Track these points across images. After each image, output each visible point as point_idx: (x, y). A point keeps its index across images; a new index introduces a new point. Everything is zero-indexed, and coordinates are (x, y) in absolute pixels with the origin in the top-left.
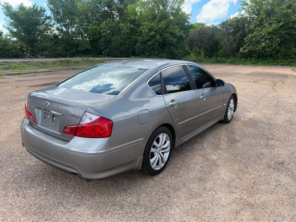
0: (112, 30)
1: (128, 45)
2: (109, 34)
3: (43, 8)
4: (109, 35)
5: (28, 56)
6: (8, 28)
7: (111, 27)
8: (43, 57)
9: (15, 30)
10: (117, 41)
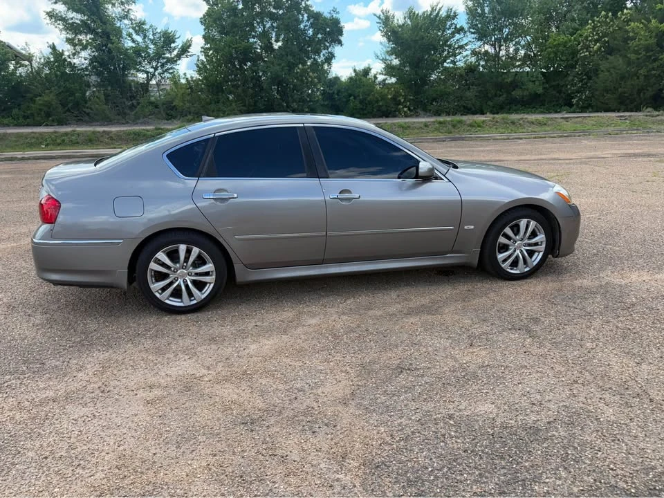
0: (608, 42)
1: (642, 78)
2: (596, 52)
3: (453, 10)
4: (596, 56)
5: (405, 112)
6: (384, 60)
7: (605, 35)
8: (428, 114)
9: (396, 62)
10: (612, 70)
